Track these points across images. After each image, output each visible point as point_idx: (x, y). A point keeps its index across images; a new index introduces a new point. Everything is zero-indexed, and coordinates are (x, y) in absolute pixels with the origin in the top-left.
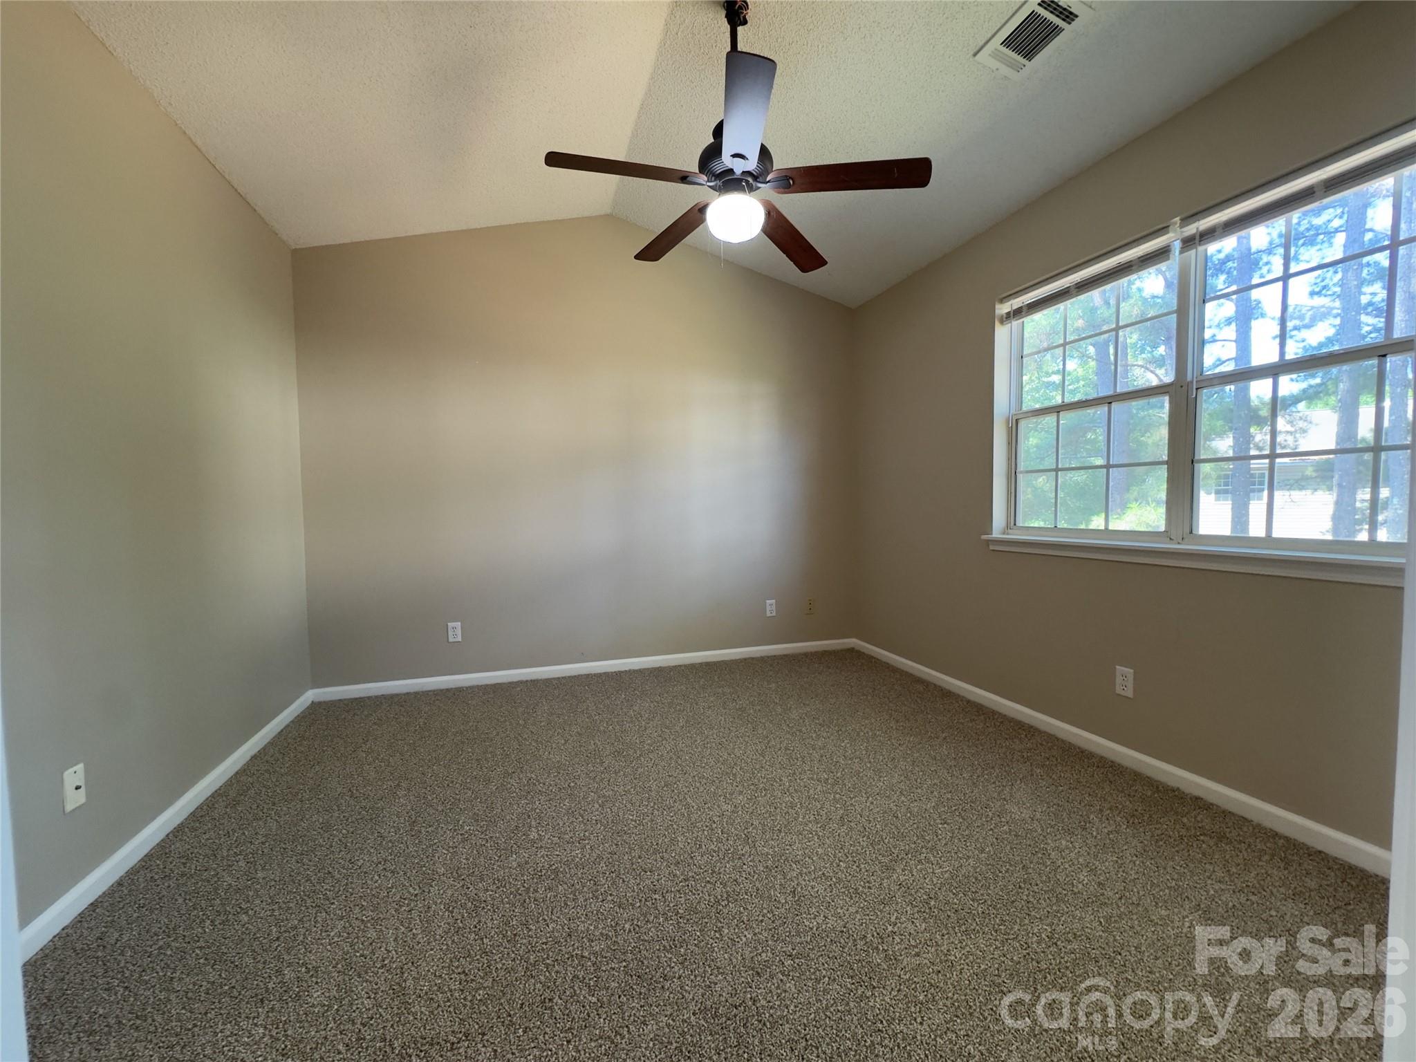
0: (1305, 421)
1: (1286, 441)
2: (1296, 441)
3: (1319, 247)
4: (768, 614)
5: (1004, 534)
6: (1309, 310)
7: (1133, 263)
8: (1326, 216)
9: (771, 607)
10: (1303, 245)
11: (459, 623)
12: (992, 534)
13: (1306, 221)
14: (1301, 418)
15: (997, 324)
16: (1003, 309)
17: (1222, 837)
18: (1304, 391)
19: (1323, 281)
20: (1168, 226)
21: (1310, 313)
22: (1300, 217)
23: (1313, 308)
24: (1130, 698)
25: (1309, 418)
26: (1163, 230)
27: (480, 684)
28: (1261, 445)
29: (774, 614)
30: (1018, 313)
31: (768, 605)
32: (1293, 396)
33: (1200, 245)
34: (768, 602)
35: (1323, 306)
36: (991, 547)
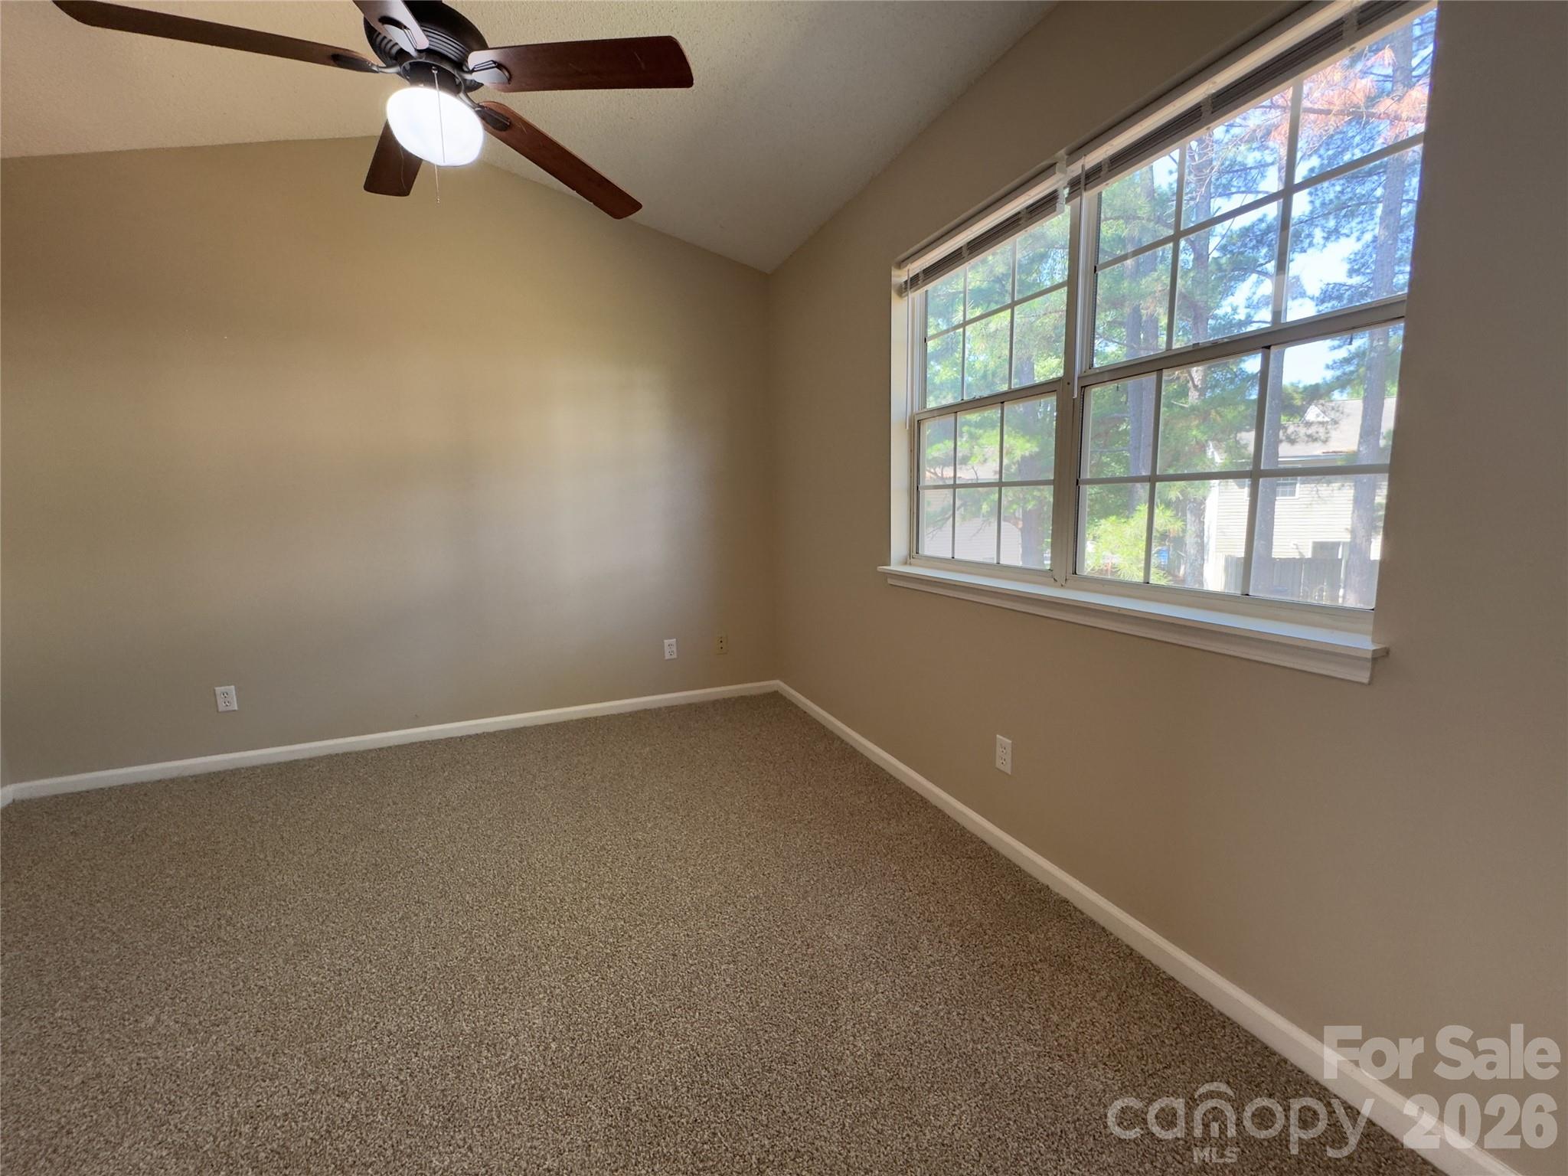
0: (1338, 411)
1: (1317, 433)
2: (1327, 433)
3: (1359, 219)
4: (667, 656)
5: (905, 563)
6: (1347, 290)
7: (1020, 216)
8: (1368, 186)
9: (670, 647)
10: (1344, 216)
11: (233, 687)
12: (890, 565)
13: (1349, 190)
14: (1333, 409)
15: (894, 295)
16: (900, 276)
17: (1065, 963)
18: (1338, 378)
19: (1362, 257)
20: (1053, 165)
21: (1349, 293)
22: (1343, 184)
23: (1351, 287)
24: (1007, 774)
25: (1341, 409)
26: (1048, 170)
27: (271, 762)
28: (1293, 437)
29: (675, 656)
30: (914, 282)
31: (666, 645)
32: (1327, 384)
33: (1085, 190)
34: (667, 642)
35: (1361, 286)
36: (890, 581)
